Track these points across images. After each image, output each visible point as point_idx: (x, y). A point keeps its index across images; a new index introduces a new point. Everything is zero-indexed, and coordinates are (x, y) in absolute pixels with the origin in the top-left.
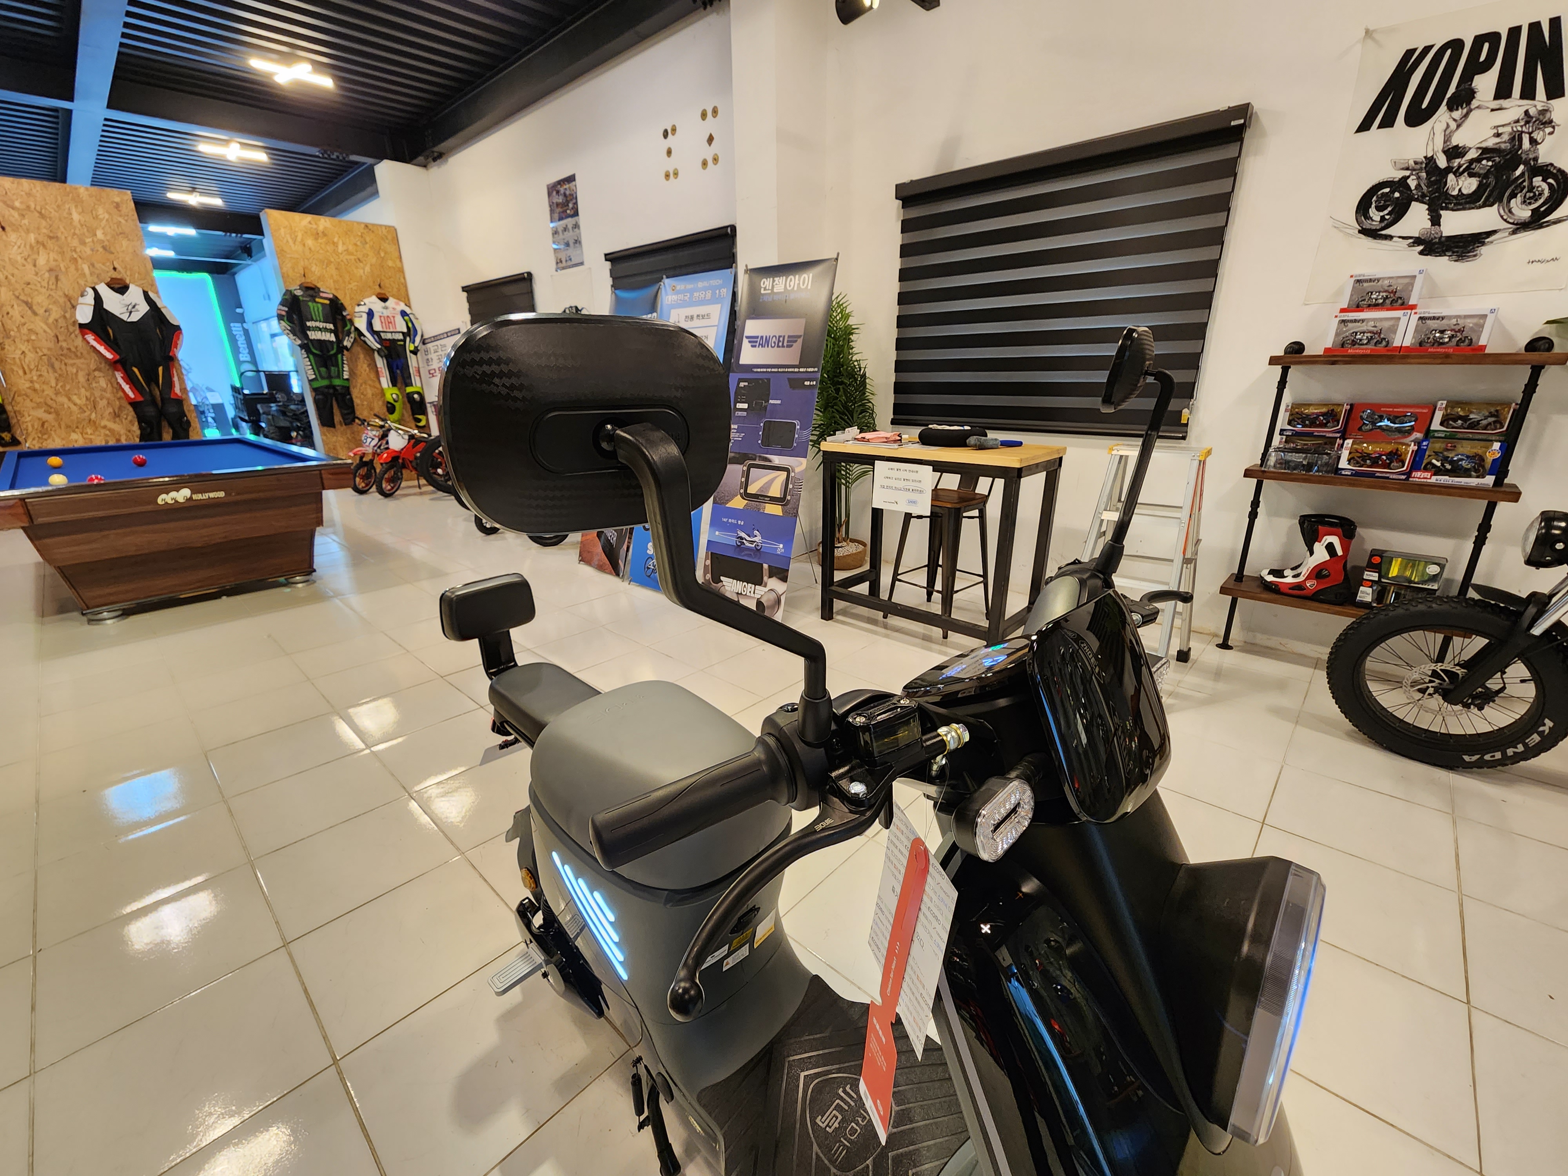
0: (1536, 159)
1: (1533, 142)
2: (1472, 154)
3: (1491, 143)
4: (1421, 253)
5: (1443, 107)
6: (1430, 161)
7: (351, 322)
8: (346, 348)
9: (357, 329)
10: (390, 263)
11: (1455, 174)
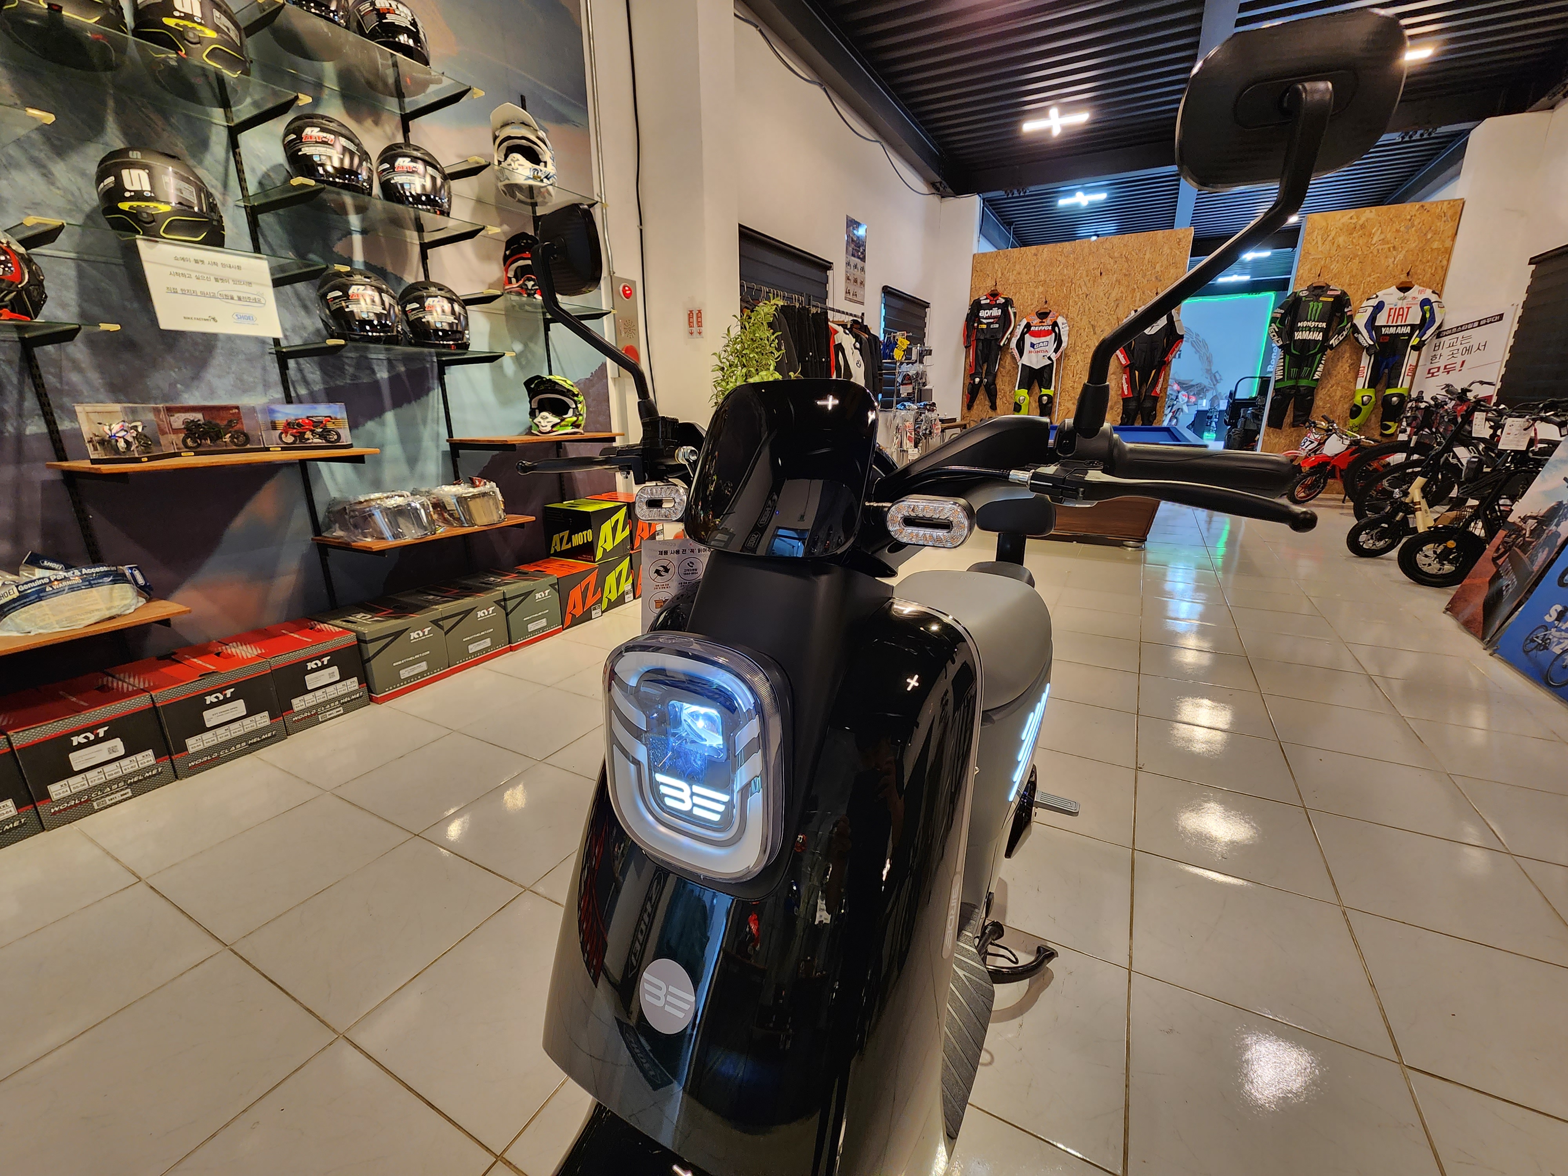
7: (1351, 318)
8: (1331, 347)
9: (1354, 326)
10: (1435, 245)
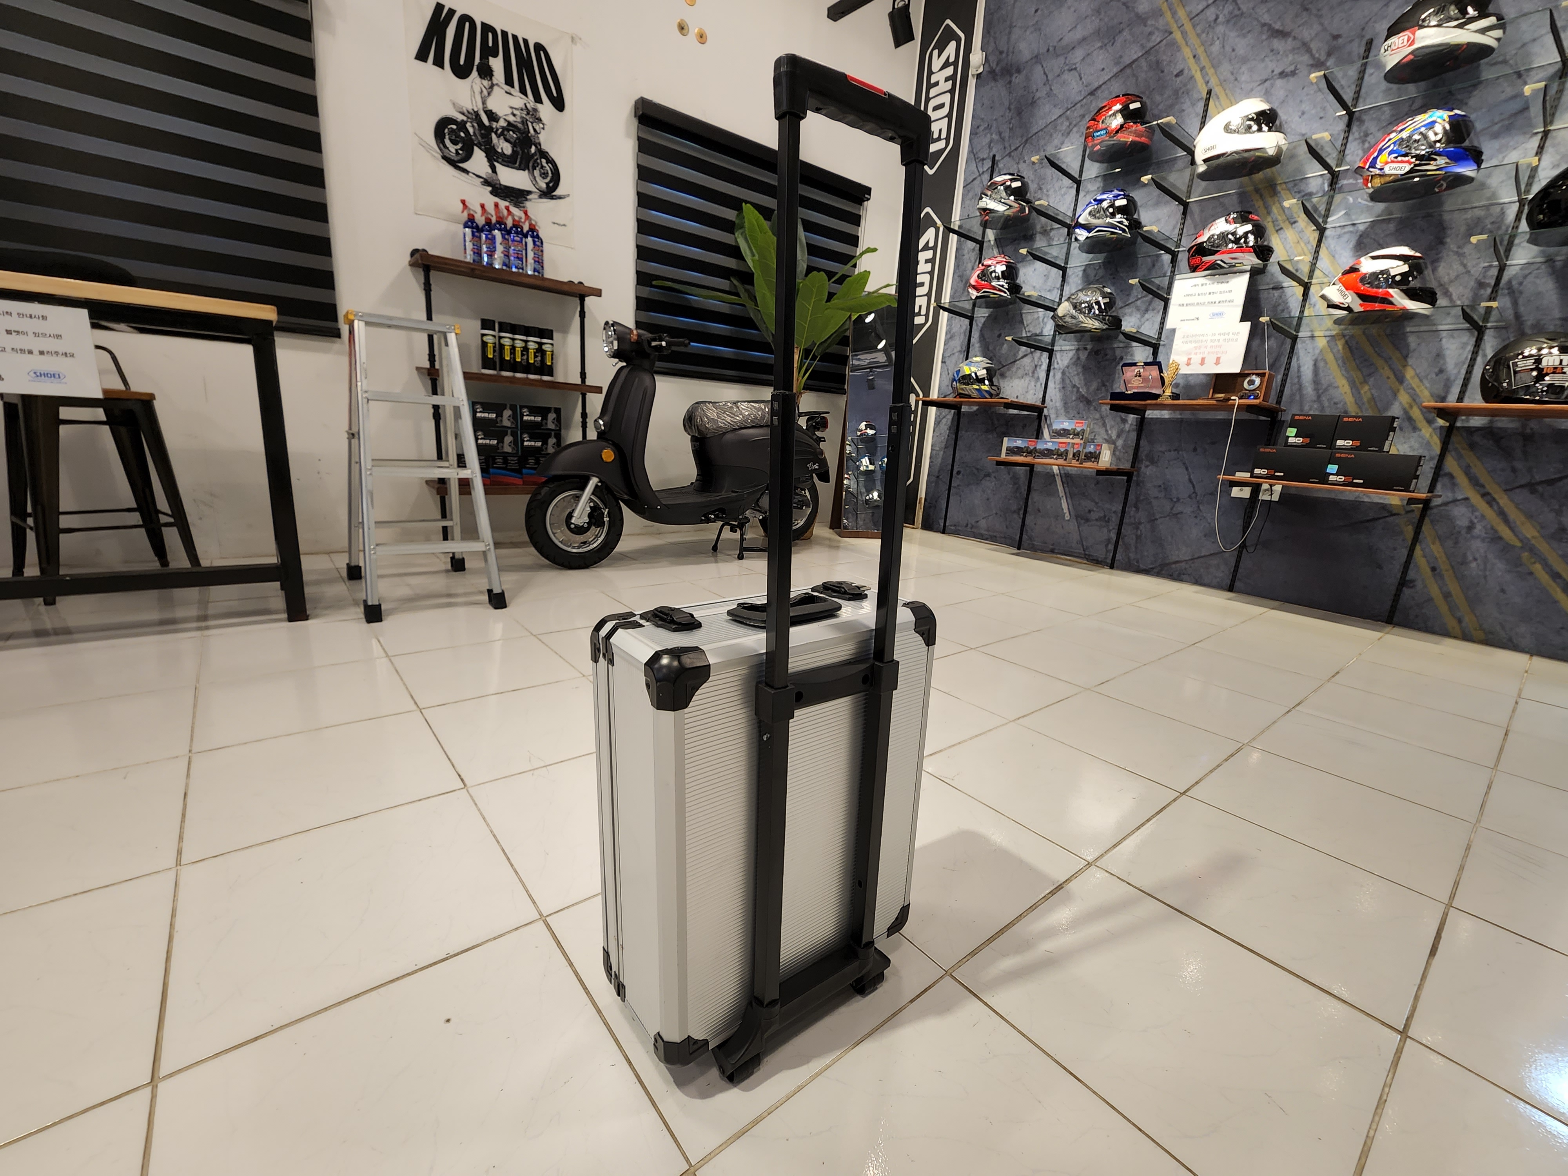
0: (540, 144)
1: (535, 130)
2: (502, 123)
3: (511, 119)
4: (491, 193)
5: (475, 73)
6: (477, 114)
11: (496, 133)
